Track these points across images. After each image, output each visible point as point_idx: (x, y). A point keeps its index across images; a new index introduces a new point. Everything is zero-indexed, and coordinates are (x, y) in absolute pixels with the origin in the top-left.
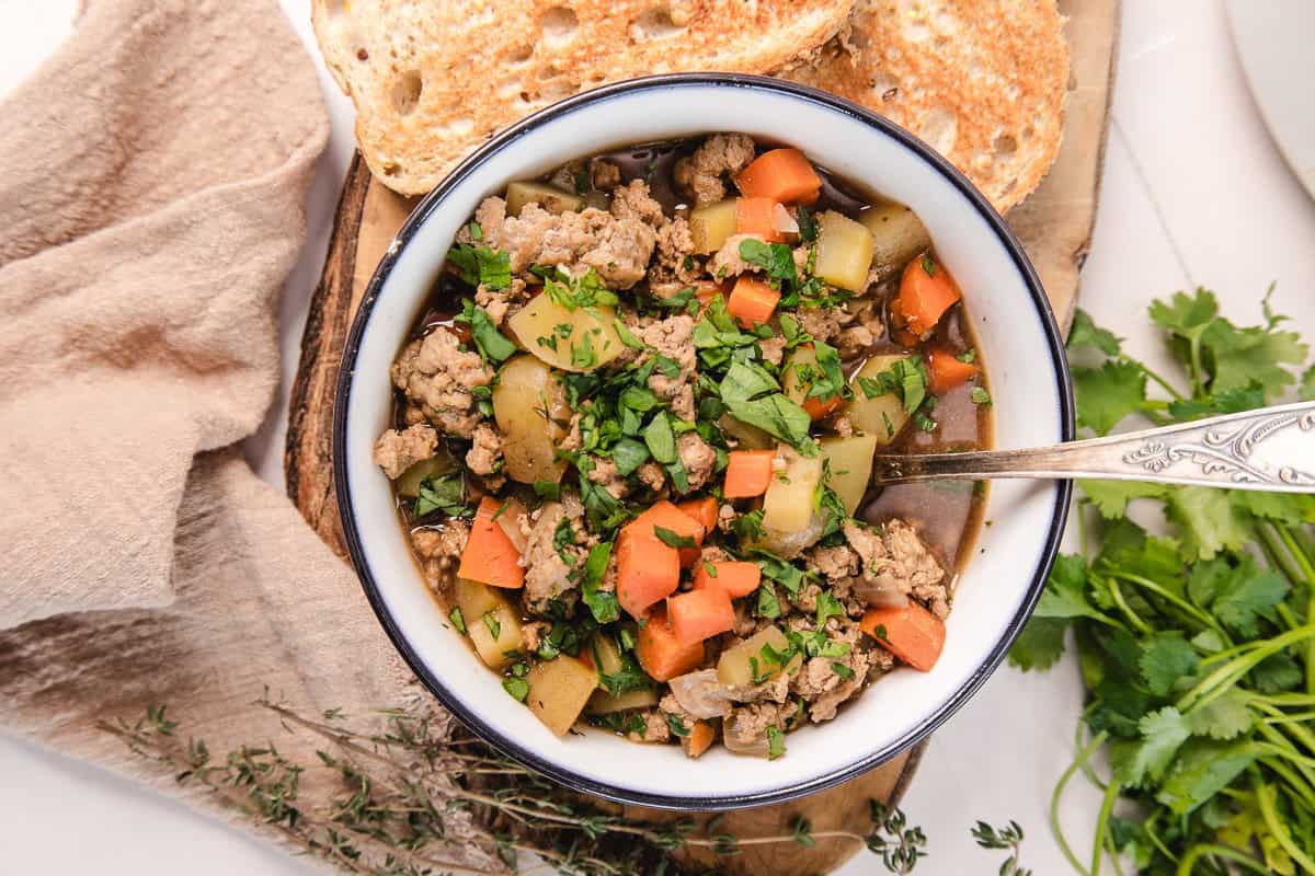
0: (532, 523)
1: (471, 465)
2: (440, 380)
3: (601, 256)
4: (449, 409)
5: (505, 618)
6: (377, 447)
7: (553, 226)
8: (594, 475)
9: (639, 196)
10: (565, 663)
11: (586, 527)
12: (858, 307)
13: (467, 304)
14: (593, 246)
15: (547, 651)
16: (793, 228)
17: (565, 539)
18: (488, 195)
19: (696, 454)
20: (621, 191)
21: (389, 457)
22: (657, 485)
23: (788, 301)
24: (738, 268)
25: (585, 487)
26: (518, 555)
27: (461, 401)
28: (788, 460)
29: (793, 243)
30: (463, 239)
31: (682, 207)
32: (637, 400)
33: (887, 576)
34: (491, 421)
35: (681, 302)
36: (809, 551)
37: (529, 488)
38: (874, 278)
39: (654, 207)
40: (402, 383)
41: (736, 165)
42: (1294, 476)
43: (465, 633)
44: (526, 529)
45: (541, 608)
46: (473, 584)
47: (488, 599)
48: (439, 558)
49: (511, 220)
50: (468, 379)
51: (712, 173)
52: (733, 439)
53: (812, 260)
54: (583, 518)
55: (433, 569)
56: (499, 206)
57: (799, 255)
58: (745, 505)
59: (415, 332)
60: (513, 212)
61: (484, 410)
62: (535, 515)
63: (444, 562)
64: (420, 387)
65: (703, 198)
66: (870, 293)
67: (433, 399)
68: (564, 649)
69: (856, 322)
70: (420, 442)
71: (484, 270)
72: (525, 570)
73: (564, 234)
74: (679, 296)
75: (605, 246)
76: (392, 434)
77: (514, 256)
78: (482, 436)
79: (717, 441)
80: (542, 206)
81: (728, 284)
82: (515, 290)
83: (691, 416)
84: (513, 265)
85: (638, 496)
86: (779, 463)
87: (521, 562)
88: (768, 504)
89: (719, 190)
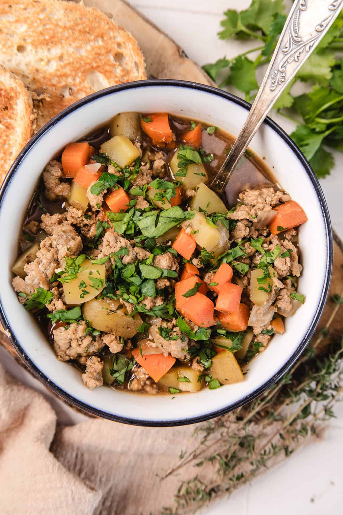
0: (153, 341)
1: (115, 352)
2: (74, 344)
3: (63, 251)
4: (88, 347)
5: (184, 373)
6: (86, 384)
7: (39, 263)
8: (148, 307)
9: (48, 220)
10: (216, 360)
11: (167, 321)
13: (50, 316)
14: (57, 252)
15: (207, 364)
16: (99, 165)
17: (166, 333)
18: (11, 281)
19: (164, 261)
20: (43, 225)
21: (92, 383)
22: (168, 284)
23: (126, 186)
24: (100, 199)
25: (151, 314)
26: (162, 354)
27: (87, 341)
28: (189, 226)
29: (104, 170)
30: (23, 301)
31: (64, 204)
32: (128, 272)
33: (259, 213)
34: (102, 334)
35: (101, 229)
37: (138, 334)
38: (138, 144)
39: (57, 217)
40: (67, 358)
41: (59, 173)
43: (181, 392)
44: (154, 345)
45: (188, 357)
46: (164, 377)
47: (172, 377)
48: (145, 384)
49: (26, 278)
50: (80, 333)
51: (57, 185)
52: (168, 242)
53: (116, 166)
54: (164, 320)
55: (148, 389)
56: (18, 279)
57: (111, 170)
59: (50, 341)
60: (23, 276)
61: (96, 334)
62: (150, 338)
63: (148, 383)
64: (73, 352)
65: (65, 194)
66: (144, 150)
67: (80, 350)
68: (210, 357)
69: (152, 162)
70: (94, 365)
71: (41, 300)
72: (170, 354)
73: (44, 261)
74: (98, 228)
75: (60, 247)
76: (84, 376)
77: (42, 286)
78: (106, 340)
79: (164, 249)
80: (28, 262)
81: (104, 206)
82: (56, 293)
83: (148, 254)
84: (45, 288)
85: (168, 293)
86: (188, 230)
87: (166, 355)
88: (202, 245)
89: (66, 186)
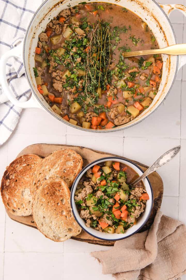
0: (104, 219)
1: (95, 219)
2: (85, 215)
3: (88, 192)
4: (88, 217)
5: (110, 228)
6: (87, 226)
7: (82, 194)
8: (105, 211)
9: (86, 183)
10: (119, 227)
11: (109, 215)
12: (112, 172)
13: (81, 207)
14: (86, 192)
15: (116, 228)
16: (101, 173)
17: (108, 218)
18: (74, 197)
19: (111, 201)
20: (84, 184)
22: (111, 206)
23: (106, 179)
24: (100, 182)
25: (105, 212)
26: (106, 223)
27: (89, 215)
28: (119, 193)
29: (102, 174)
30: (76, 202)
31: (90, 180)
32: (103, 201)
33: (138, 195)
34: (93, 214)
35: (98, 188)
36: (129, 197)
37: (101, 216)
38: (111, 169)
39: (88, 183)
40: (82, 218)
41: (91, 172)
42: (164, 163)
43: (108, 233)
44: (104, 220)
45: (112, 225)
46: (105, 228)
47: (107, 229)
48: (100, 229)
49: (78, 197)
50: (88, 213)
51: (90, 174)
52: (113, 195)
53: (105, 174)
54: (108, 214)
55: (100, 230)
56: (76, 197)
57: (103, 175)
58: (120, 199)
59: (79, 212)
60: (77, 196)
61: (91, 214)
62: (104, 218)
63: (101, 228)
64: (84, 217)
65: (91, 177)
66: (112, 171)
67: (86, 217)
68: (117, 226)
69: (114, 174)
70: (89, 221)
71: (80, 202)
72: (108, 223)
73: (83, 194)
74: (97, 188)
75: (87, 191)
76: (86, 224)
77: (81, 199)
78: (93, 216)
79: (112, 197)
80: (79, 193)
81: (100, 183)
82: (84, 202)
83: (108, 198)
84: (82, 200)
85: (111, 208)
86: (119, 194)
87: (107, 223)
88: (121, 198)
89: (91, 175)
